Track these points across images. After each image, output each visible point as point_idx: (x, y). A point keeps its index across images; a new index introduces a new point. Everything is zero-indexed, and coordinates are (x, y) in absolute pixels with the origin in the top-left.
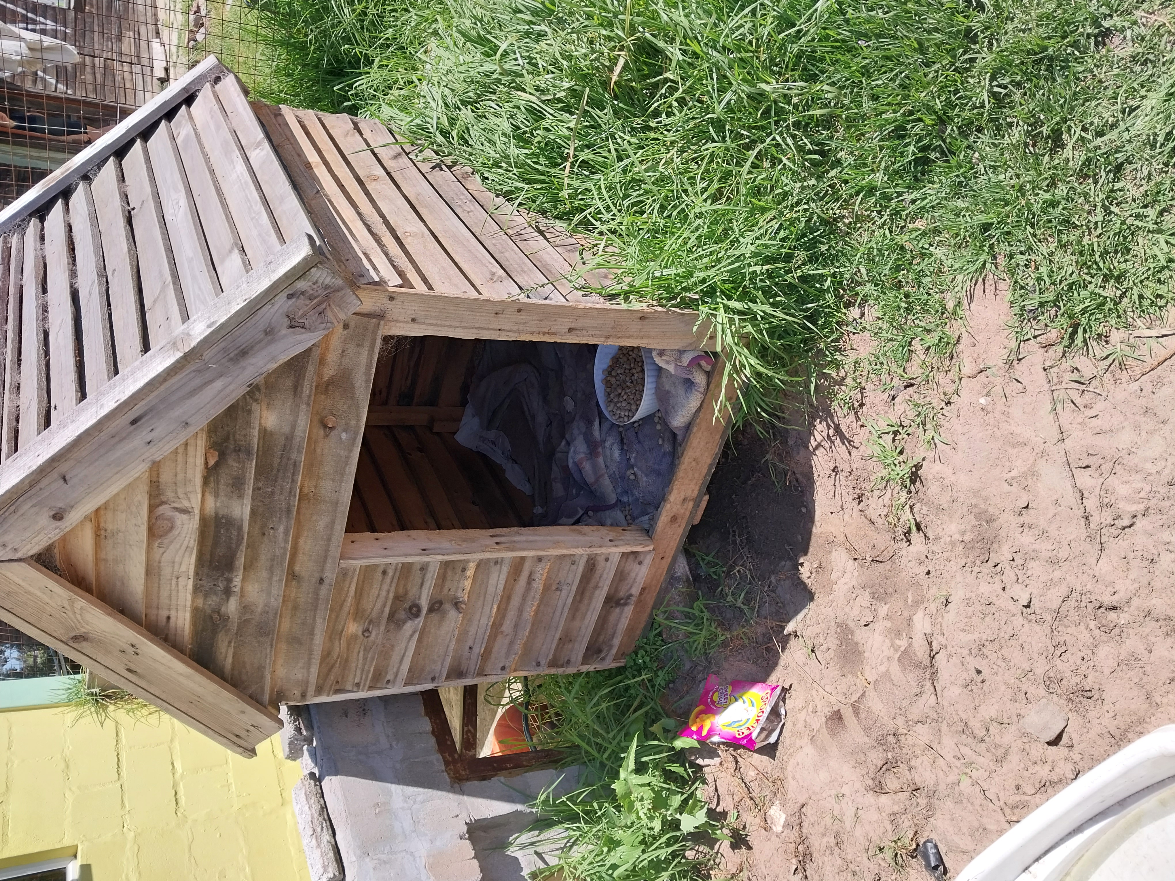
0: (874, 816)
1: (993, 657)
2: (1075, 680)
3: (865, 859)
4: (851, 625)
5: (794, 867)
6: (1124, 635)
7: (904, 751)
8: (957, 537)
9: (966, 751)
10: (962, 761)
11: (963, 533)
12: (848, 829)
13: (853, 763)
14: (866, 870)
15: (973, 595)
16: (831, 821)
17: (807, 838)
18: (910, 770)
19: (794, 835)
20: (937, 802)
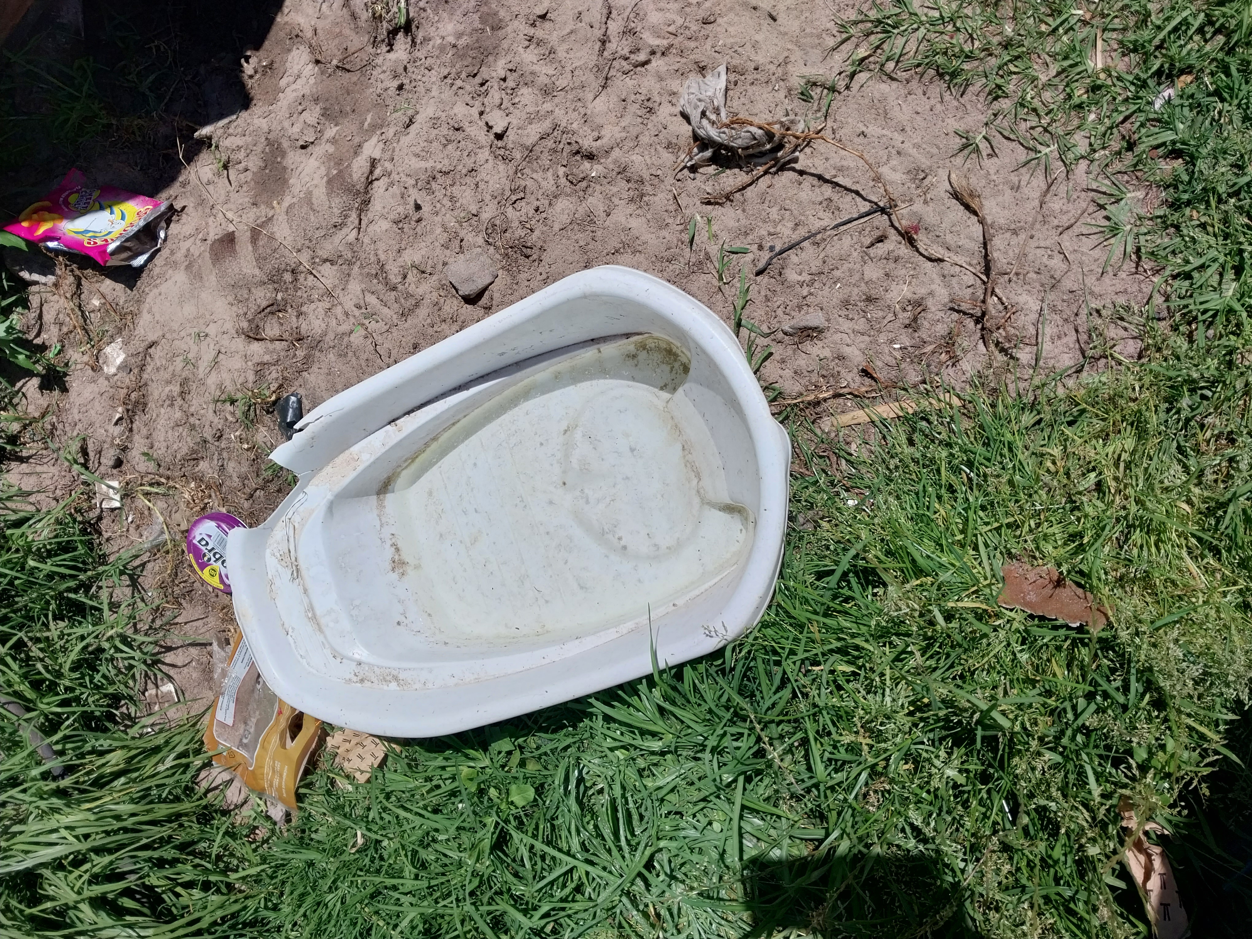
0: (237, 363)
1: (439, 194)
2: (521, 232)
3: (211, 411)
4: (285, 144)
5: (118, 416)
6: (590, 190)
7: (299, 293)
8: (451, 39)
9: (372, 299)
10: (364, 310)
11: (459, 36)
12: (200, 376)
13: (230, 299)
14: (208, 423)
15: (444, 115)
16: (182, 365)
17: (146, 384)
18: (298, 317)
19: (128, 380)
20: (317, 354)
